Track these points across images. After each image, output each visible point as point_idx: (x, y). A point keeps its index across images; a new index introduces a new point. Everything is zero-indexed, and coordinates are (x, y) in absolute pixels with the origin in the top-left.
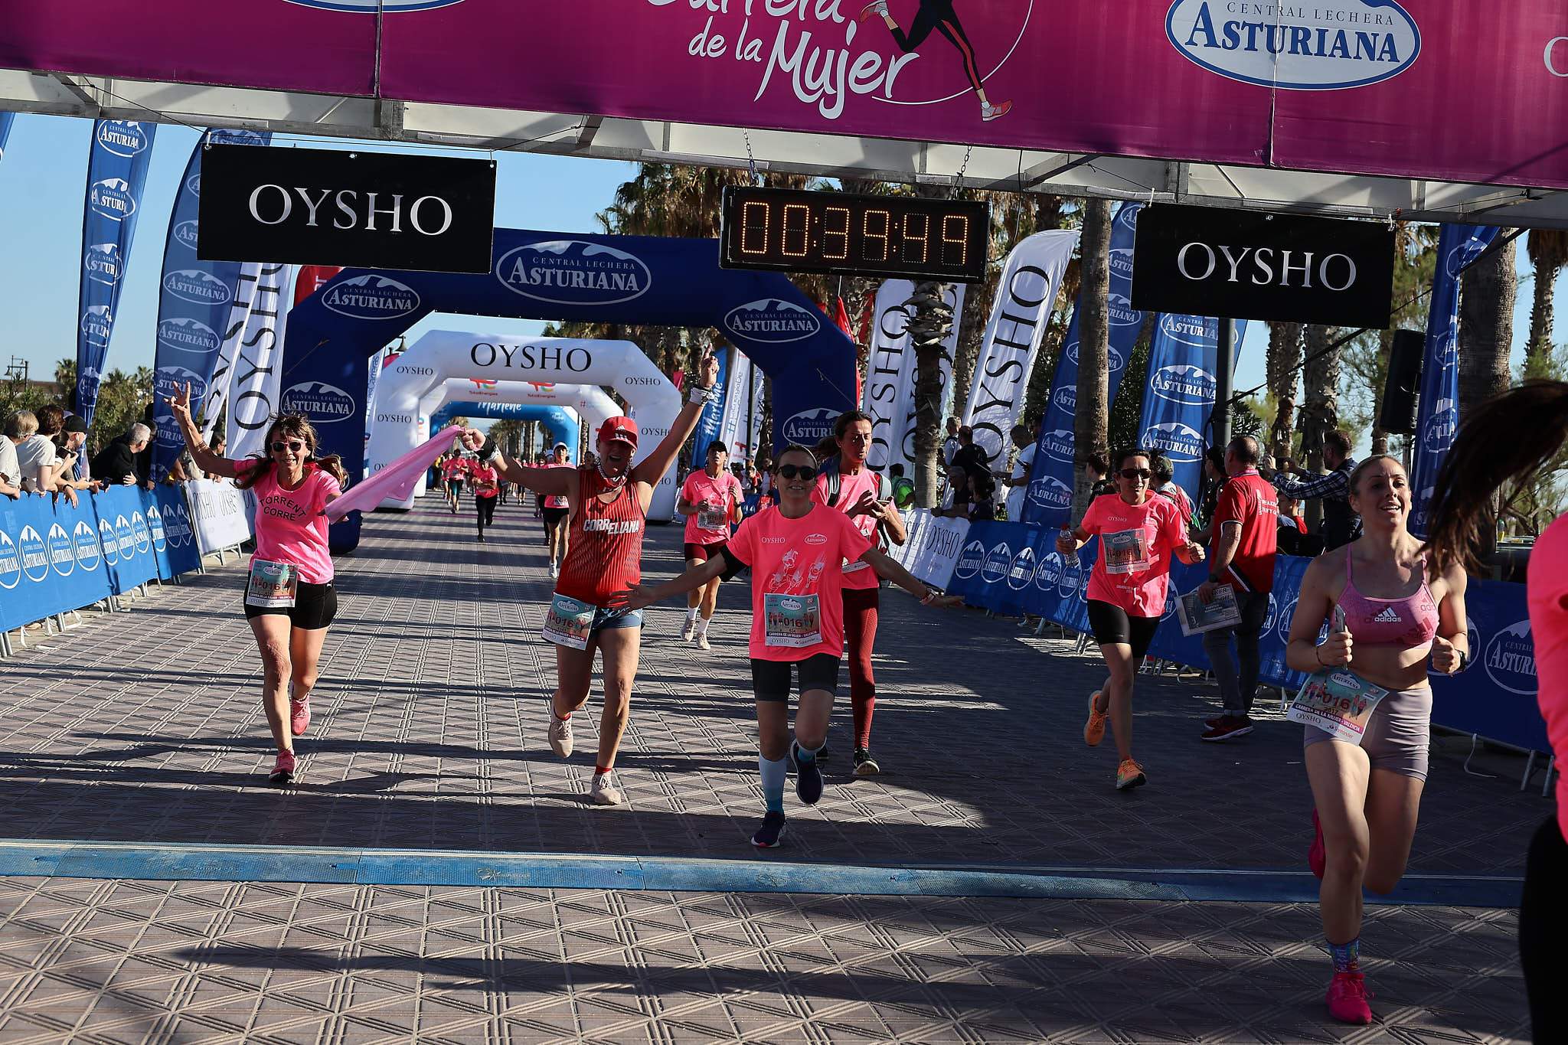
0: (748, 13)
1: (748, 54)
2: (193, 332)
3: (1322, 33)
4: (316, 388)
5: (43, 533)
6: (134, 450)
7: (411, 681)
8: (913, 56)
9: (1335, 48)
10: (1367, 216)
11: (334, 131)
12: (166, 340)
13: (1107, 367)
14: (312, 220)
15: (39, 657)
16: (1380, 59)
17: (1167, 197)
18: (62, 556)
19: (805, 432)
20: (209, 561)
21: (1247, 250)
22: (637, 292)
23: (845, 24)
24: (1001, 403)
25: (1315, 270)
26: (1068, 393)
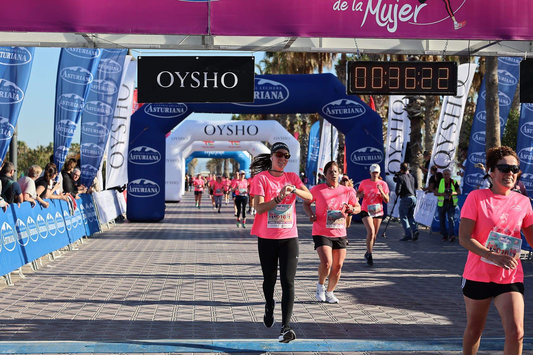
1: (357, 8)
2: (96, 128)
4: (143, 149)
5: (45, 218)
7: (206, 274)
8: (425, 5)
11: (186, 48)
12: (84, 131)
13: (499, 124)
14: (182, 86)
15: (50, 270)
17: (532, 54)
18: (52, 227)
19: (361, 158)
20: (103, 228)
22: (282, 100)
24: (449, 142)
26: (479, 135)
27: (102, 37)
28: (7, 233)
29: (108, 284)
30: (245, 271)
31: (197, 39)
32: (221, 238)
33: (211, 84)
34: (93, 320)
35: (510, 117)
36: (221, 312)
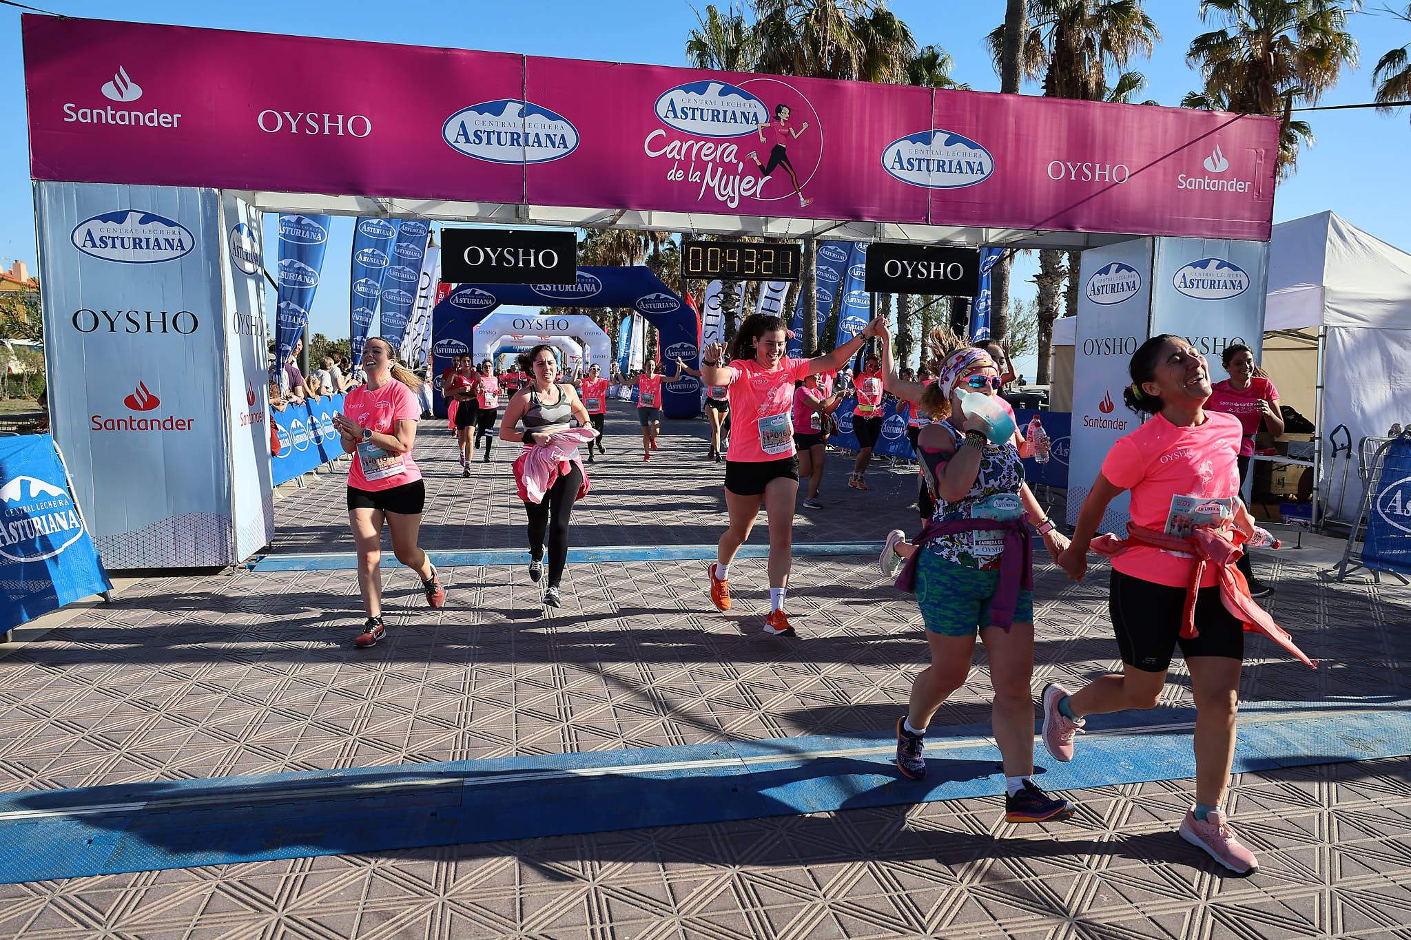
0: (694, 159)
1: (694, 178)
2: (396, 318)
3: (951, 162)
4: (450, 342)
8: (769, 177)
9: (956, 169)
11: (499, 221)
12: (384, 322)
14: (494, 264)
16: (977, 173)
17: (877, 240)
19: (675, 354)
21: (915, 263)
22: (594, 292)
23: (738, 163)
25: (945, 270)
28: (297, 432)
31: (509, 210)
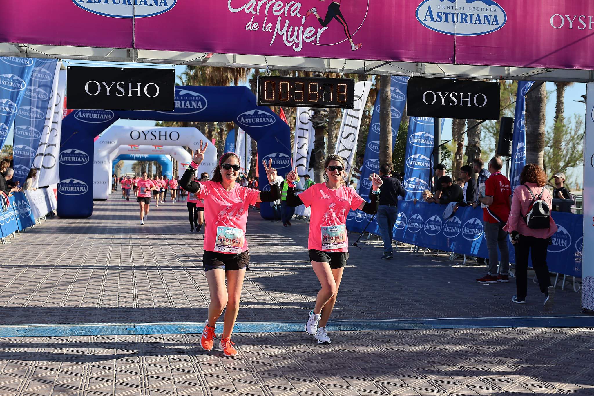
0: (267, 14)
1: (267, 29)
2: (30, 131)
3: (471, 15)
4: (73, 152)
6: (7, 179)
7: (130, 265)
8: (326, 28)
9: (476, 20)
10: (490, 79)
11: (112, 60)
12: (17, 134)
13: (391, 134)
14: (108, 94)
16: (492, 24)
17: (418, 74)
21: (447, 93)
22: (201, 109)
23: (302, 17)
24: (348, 149)
25: (472, 100)
26: (374, 144)
27: (34, 48)
29: (39, 274)
30: (166, 262)
31: (122, 52)
32: (144, 233)
33: (135, 93)
34: (24, 307)
35: (400, 128)
36: (143, 299)
